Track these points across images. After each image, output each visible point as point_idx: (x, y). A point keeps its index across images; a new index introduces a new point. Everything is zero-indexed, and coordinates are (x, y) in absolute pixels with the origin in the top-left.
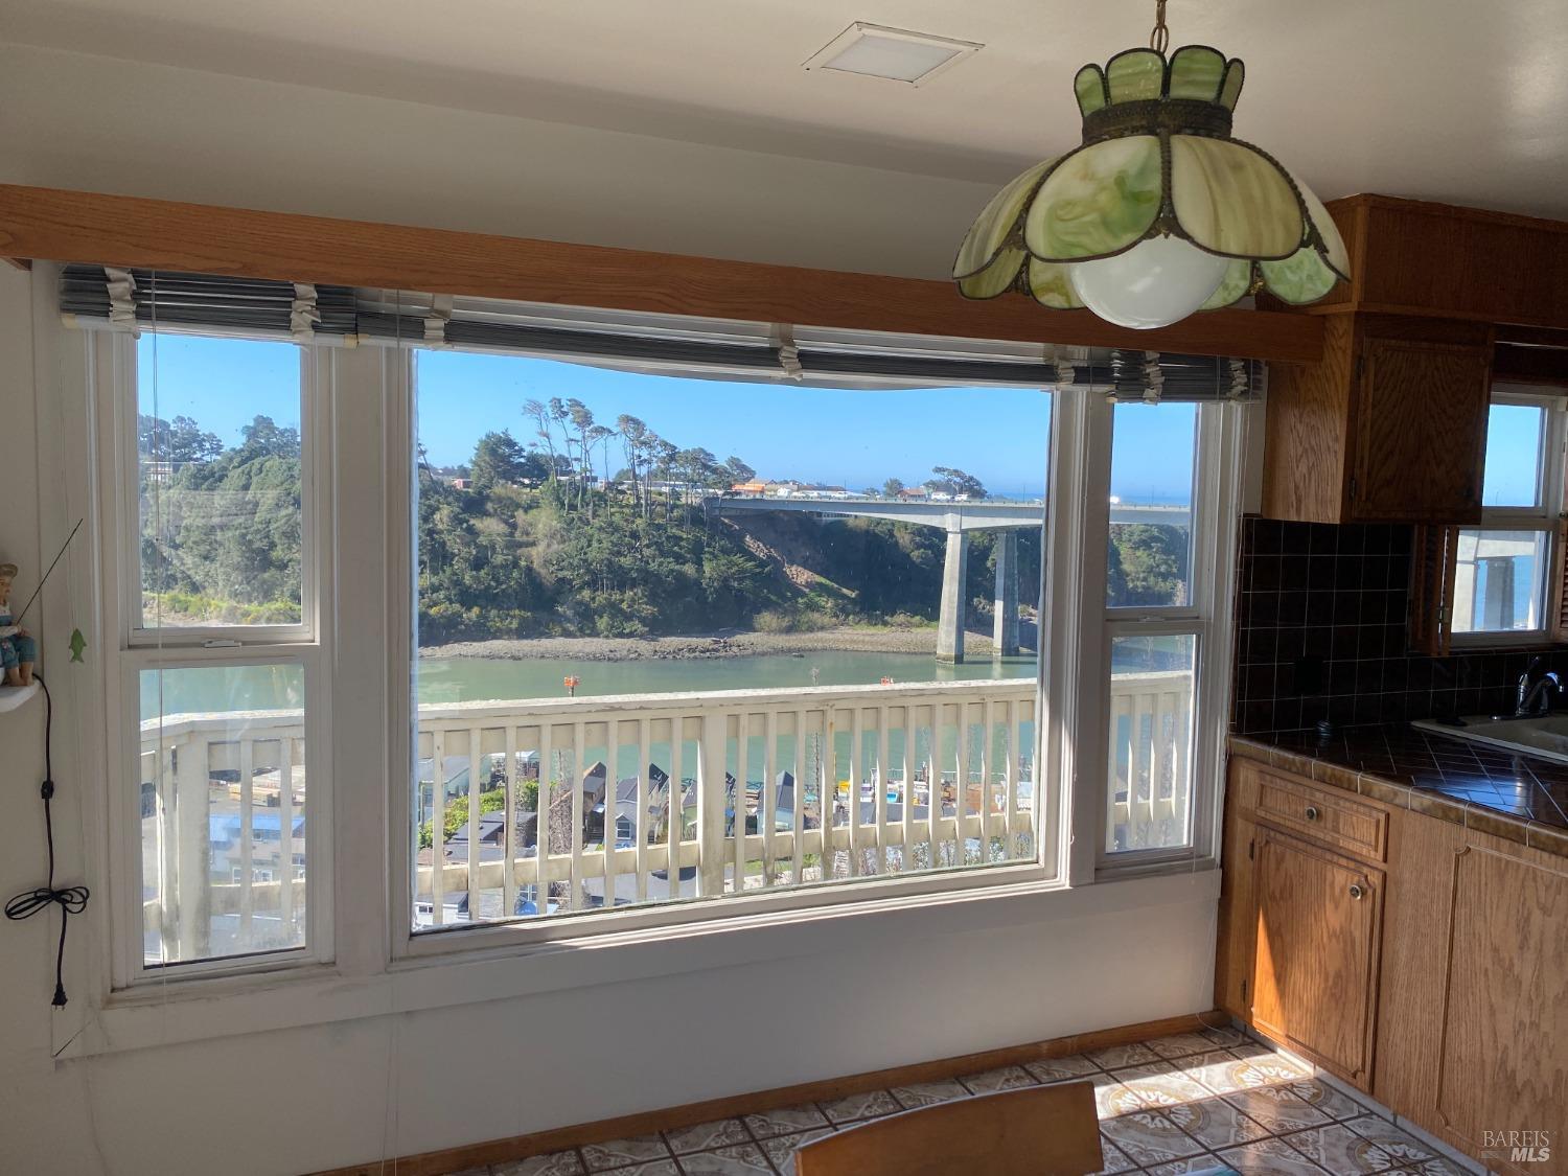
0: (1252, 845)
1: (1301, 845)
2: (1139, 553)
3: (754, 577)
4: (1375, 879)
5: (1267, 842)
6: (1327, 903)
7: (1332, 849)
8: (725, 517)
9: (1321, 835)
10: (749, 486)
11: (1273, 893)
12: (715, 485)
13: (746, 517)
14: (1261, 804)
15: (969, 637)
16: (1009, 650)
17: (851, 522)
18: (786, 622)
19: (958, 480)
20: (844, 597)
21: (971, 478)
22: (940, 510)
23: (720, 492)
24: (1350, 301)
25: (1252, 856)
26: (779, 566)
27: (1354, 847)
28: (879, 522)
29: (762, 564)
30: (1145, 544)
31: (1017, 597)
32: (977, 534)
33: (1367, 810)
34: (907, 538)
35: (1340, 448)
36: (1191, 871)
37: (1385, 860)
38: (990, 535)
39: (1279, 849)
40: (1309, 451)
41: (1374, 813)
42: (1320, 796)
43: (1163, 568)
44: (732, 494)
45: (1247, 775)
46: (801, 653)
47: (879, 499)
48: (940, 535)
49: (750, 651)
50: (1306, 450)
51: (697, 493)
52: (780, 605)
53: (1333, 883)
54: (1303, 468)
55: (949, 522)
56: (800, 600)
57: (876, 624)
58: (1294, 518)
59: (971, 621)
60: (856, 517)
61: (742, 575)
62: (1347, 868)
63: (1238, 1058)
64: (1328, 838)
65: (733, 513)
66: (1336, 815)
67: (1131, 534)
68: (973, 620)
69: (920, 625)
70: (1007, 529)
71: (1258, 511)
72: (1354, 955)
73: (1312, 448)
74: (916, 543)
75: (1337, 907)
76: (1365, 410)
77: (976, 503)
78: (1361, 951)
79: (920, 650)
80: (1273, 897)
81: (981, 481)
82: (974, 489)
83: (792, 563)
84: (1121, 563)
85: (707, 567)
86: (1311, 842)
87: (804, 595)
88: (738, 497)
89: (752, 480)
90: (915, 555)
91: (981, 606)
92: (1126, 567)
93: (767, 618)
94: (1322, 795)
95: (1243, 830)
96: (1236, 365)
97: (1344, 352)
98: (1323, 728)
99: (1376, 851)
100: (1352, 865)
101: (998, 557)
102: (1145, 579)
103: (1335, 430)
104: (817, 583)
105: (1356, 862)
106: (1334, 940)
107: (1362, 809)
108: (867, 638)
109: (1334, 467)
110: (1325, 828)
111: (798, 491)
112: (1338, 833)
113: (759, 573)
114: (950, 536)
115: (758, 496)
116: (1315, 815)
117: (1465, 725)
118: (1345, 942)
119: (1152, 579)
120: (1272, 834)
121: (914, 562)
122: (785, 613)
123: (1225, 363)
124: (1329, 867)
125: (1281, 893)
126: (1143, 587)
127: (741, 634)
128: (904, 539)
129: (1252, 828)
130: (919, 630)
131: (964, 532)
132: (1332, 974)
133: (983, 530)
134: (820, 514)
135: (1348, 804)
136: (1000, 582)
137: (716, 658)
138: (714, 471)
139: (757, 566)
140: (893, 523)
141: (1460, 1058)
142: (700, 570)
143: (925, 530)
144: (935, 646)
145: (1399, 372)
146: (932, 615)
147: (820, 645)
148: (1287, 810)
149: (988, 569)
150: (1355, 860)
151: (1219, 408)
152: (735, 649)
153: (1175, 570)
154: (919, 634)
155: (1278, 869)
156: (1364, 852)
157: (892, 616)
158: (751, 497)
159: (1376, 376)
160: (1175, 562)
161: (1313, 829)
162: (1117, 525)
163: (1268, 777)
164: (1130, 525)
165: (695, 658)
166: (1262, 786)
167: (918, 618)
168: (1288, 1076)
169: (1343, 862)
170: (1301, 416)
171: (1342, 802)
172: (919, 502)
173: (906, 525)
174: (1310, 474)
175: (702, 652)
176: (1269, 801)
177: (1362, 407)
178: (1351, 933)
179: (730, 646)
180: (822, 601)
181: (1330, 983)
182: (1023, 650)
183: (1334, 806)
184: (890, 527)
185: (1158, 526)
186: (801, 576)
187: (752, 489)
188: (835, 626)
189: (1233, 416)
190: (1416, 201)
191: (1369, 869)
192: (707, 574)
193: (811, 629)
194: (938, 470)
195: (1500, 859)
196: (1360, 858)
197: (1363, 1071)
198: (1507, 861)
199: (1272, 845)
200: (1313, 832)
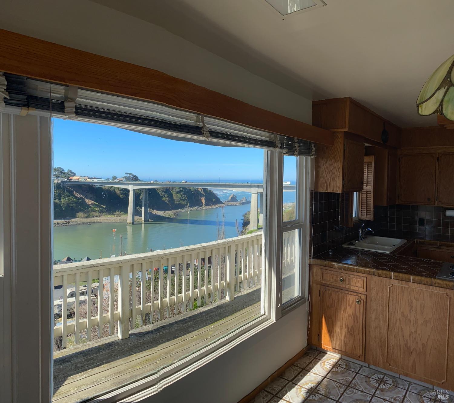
0: (320, 292)
1: (338, 290)
2: (177, 194)
3: (76, 203)
4: (363, 297)
5: (325, 290)
6: (347, 307)
7: (348, 290)
8: (68, 186)
9: (344, 286)
10: (74, 178)
11: (328, 305)
12: (64, 177)
13: (73, 186)
14: (322, 279)
15: (136, 217)
16: (146, 220)
17: (103, 187)
18: (86, 215)
19: (132, 176)
20: (102, 207)
21: (135, 176)
22: (128, 184)
23: (66, 179)
24: (345, 128)
25: (320, 295)
26: (83, 200)
27: (355, 288)
28: (111, 187)
29: (79, 199)
30: (179, 192)
31: (148, 206)
32: (137, 190)
33: (360, 277)
34: (119, 192)
35: (341, 171)
37: (366, 291)
38: (140, 191)
39: (329, 292)
40: (330, 172)
41: (362, 278)
42: (343, 274)
43: (183, 198)
44: (69, 180)
45: (317, 269)
46: (90, 223)
47: (111, 181)
48: (128, 191)
49: (76, 224)
50: (329, 172)
51: (59, 179)
52: (84, 210)
53: (349, 300)
54: (328, 177)
55: (130, 187)
56: (89, 209)
57: (111, 215)
59: (136, 213)
60: (105, 186)
61: (73, 202)
62: (354, 295)
63: (321, 360)
64: (347, 287)
65: (70, 185)
66: (349, 280)
67: (175, 190)
68: (137, 213)
69: (122, 215)
70: (145, 189)
71: (314, 189)
72: (357, 321)
73: (331, 171)
74: (121, 193)
75: (351, 308)
76: (346, 160)
77: (137, 182)
78: (360, 319)
79: (123, 221)
80: (328, 307)
81: (138, 176)
82: (135, 178)
83: (87, 199)
84: (173, 197)
85: (63, 201)
86: (341, 289)
87: (91, 207)
88: (71, 181)
89: (75, 176)
90: (121, 196)
91: (139, 209)
92: (174, 198)
93: (80, 214)
94: (344, 274)
95: (316, 287)
96: (313, 145)
97: (341, 143)
98: (330, 252)
99: (363, 289)
100: (355, 294)
101: (143, 196)
102: (179, 201)
103: (339, 165)
104: (95, 204)
105: (357, 293)
106: (350, 317)
107: (358, 277)
108: (108, 219)
109: (339, 176)
110: (346, 284)
111: (88, 179)
112: (350, 285)
113: (78, 202)
114: (130, 191)
115: (77, 180)
116: (342, 280)
118: (354, 317)
119: (181, 201)
120: (327, 287)
121: (121, 198)
122: (85, 212)
123: (310, 144)
125: (331, 305)
126: (179, 203)
127: (73, 219)
128: (118, 192)
129: (319, 286)
130: (122, 216)
131: (134, 190)
132: (350, 327)
133: (139, 189)
134: (95, 185)
135: (353, 276)
136: (143, 203)
137: (66, 226)
138: (64, 173)
139: (77, 200)
140: (115, 188)
141: (393, 345)
142: (60, 201)
143: (124, 189)
144: (127, 220)
146: (126, 212)
147: (96, 221)
148: (332, 280)
149: (140, 199)
152: (71, 223)
153: (186, 198)
154: (123, 217)
155: (329, 298)
156: (359, 290)
157: (115, 212)
158: (75, 181)
159: (348, 150)
160: (186, 196)
161: (342, 285)
162: (172, 188)
163: (325, 270)
164: (175, 188)
165: (59, 226)
166: (323, 273)
167: (122, 213)
169: (352, 293)
170: (327, 161)
171: (351, 276)
172: (122, 182)
173: (118, 188)
174: (331, 178)
175: (61, 224)
176: (325, 278)
178: (356, 315)
179: (70, 222)
180: (96, 209)
181: (350, 330)
182: (150, 220)
183: (348, 277)
184: (114, 189)
185: (182, 188)
186: (89, 202)
187: (75, 178)
188: (100, 216)
190: (356, 101)
191: (361, 295)
192: (63, 202)
193: (93, 217)
194: (126, 173)
195: (402, 287)
196: (357, 292)
197: (362, 355)
198: (405, 287)
199: (327, 291)
200: (341, 286)
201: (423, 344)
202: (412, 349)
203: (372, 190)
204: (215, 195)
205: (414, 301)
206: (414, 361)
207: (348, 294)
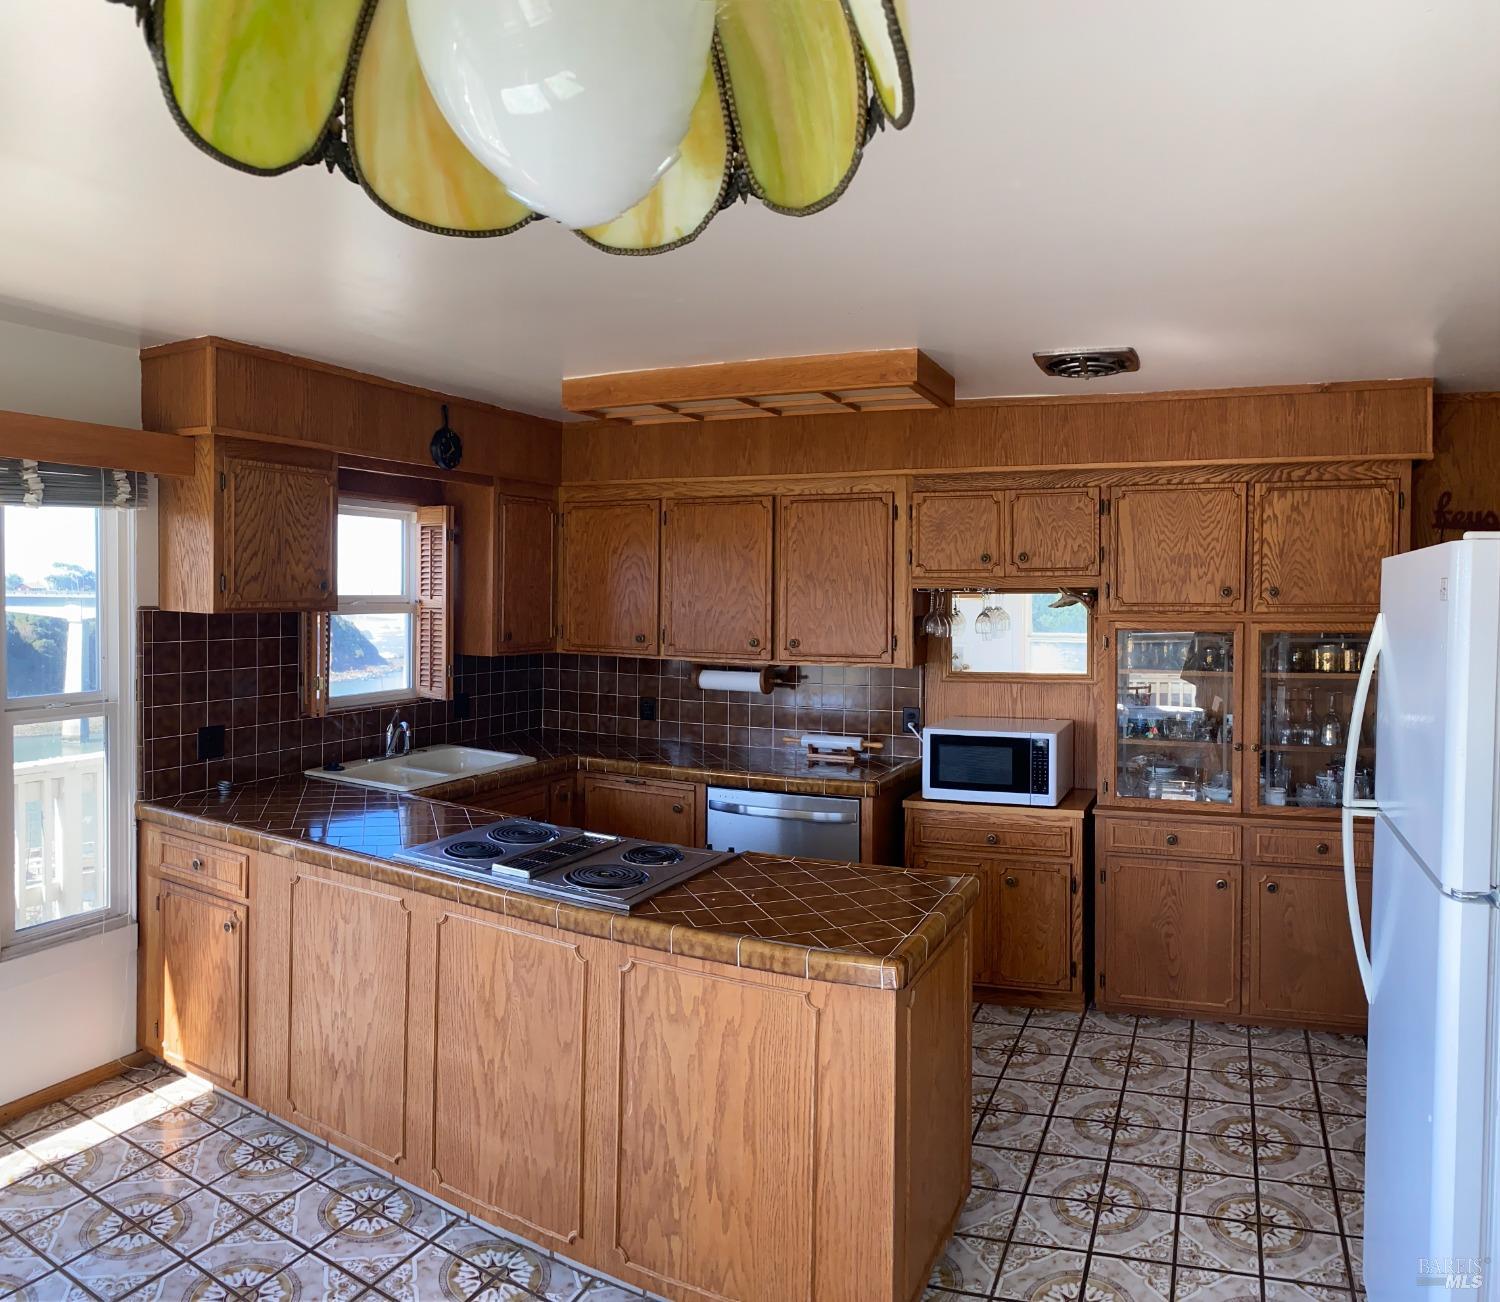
0: (158, 898)
1: (191, 892)
4: (242, 914)
5: (168, 894)
6: (211, 939)
7: (213, 893)
9: (205, 882)
11: (174, 938)
14: (163, 861)
24: (206, 425)
25: (158, 909)
27: (227, 888)
33: (234, 856)
35: (210, 549)
36: (101, 932)
37: (247, 896)
39: (177, 899)
40: (190, 552)
41: (239, 857)
42: (202, 849)
45: (152, 835)
50: (188, 551)
53: (214, 921)
54: (187, 567)
58: (182, 610)
62: (223, 907)
63: (151, 1091)
64: (210, 885)
66: (214, 863)
71: (155, 603)
72: (230, 981)
73: (192, 550)
75: (217, 943)
76: (229, 517)
78: (234, 977)
80: (174, 942)
86: (198, 889)
94: (204, 848)
95: (152, 886)
96: (119, 475)
97: (209, 468)
98: (224, 786)
99: (241, 889)
100: (226, 904)
106: (217, 971)
107: (230, 855)
109: (208, 565)
110: (207, 876)
112: (216, 878)
116: (200, 865)
117: (343, 769)
118: (224, 972)
120: (171, 885)
123: (109, 474)
124: (211, 908)
125: (179, 937)
129: (158, 882)
132: (216, 1000)
135: (221, 852)
141: (300, 1052)
145: (258, 487)
148: (180, 864)
150: (228, 900)
151: (114, 513)
155: (177, 917)
156: (233, 892)
159: (236, 489)
161: (199, 878)
163: (167, 837)
166: (163, 845)
168: (189, 1096)
169: (220, 902)
170: (183, 522)
171: (217, 851)
174: (191, 572)
176: (169, 858)
177: (226, 515)
178: (227, 962)
181: (216, 1007)
183: (212, 856)
189: (125, 521)
190: (257, 347)
191: (238, 906)
195: (318, 883)
196: (230, 898)
197: (240, 1079)
198: (322, 884)
199: (172, 896)
200: (199, 881)
201: (359, 1048)
202: (337, 1059)
203: (444, 611)
204: (361, 636)
205: (341, 923)
206: (341, 1097)
207: (213, 904)
